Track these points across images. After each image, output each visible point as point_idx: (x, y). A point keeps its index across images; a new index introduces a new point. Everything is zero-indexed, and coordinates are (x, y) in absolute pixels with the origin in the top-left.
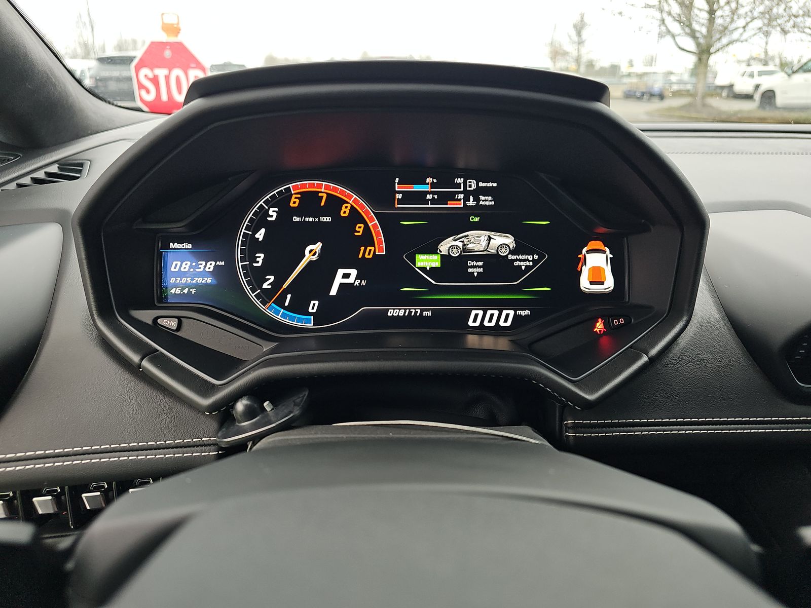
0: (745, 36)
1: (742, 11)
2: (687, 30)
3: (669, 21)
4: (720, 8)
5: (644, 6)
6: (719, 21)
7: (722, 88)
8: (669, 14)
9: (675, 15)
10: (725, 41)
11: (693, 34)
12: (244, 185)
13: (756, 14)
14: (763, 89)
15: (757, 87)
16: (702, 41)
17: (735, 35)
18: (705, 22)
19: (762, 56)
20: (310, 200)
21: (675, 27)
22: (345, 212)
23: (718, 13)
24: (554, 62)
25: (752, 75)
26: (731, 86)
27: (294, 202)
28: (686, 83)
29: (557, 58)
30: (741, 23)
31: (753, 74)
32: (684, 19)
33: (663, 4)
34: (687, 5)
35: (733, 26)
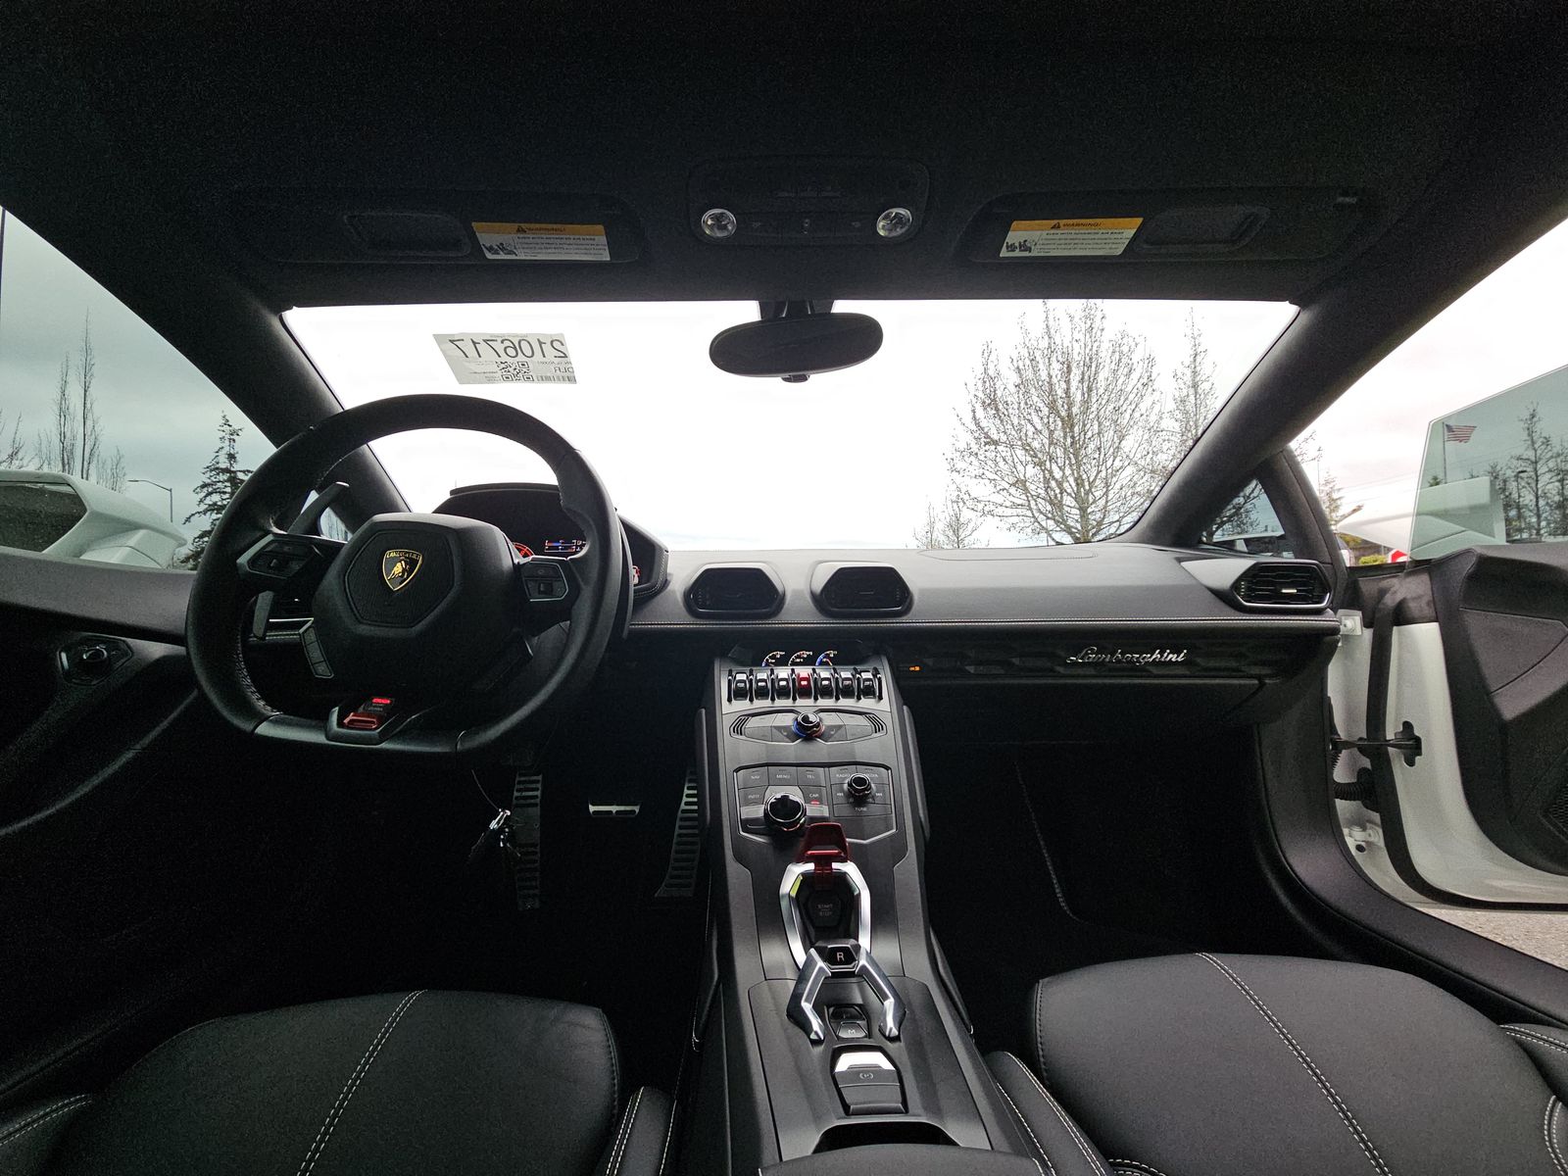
4: (1090, 505)
6: (1091, 518)
18: (1078, 518)
23: (1089, 510)
32: (1056, 515)
33: (1033, 503)
34: (1057, 504)
35: (1106, 521)
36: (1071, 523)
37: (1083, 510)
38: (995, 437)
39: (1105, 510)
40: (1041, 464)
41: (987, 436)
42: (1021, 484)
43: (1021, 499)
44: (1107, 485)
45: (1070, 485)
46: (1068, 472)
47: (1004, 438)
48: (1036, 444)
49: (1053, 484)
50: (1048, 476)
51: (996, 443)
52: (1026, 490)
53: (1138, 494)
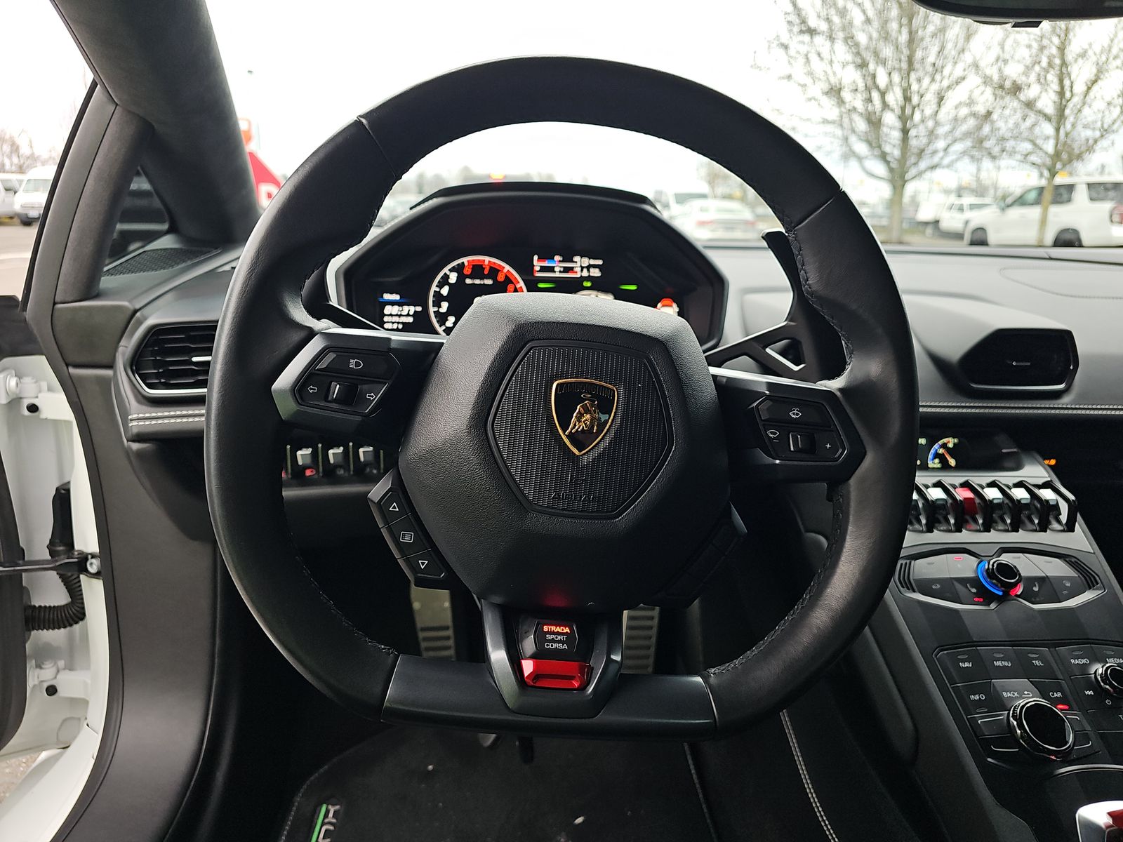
0: (946, 161)
1: (941, 131)
2: (877, 152)
3: (853, 139)
4: (915, 126)
5: (822, 120)
6: (913, 143)
7: (926, 224)
8: (853, 131)
9: (860, 134)
10: (923, 165)
11: (883, 157)
12: (435, 258)
13: (958, 133)
14: (972, 225)
15: (967, 222)
16: (894, 165)
17: (936, 159)
18: (897, 142)
19: (974, 185)
20: (478, 271)
21: (861, 148)
22: (501, 278)
23: (912, 133)
24: (713, 188)
25: (961, 209)
26: (937, 222)
27: (467, 271)
28: (881, 217)
29: (716, 182)
30: (941, 144)
31: (963, 207)
32: (872, 137)
33: (846, 120)
34: (874, 122)
35: (931, 148)
36: (887, 149)
37: (905, 132)
38: (813, 22)
39: (931, 134)
40: (863, 65)
41: (804, 22)
42: (835, 92)
43: (833, 112)
44: (941, 99)
45: (894, 98)
46: (896, 78)
47: (823, 26)
48: (862, 38)
49: (876, 96)
50: (870, 82)
51: (812, 32)
52: (841, 102)
53: (974, 115)
